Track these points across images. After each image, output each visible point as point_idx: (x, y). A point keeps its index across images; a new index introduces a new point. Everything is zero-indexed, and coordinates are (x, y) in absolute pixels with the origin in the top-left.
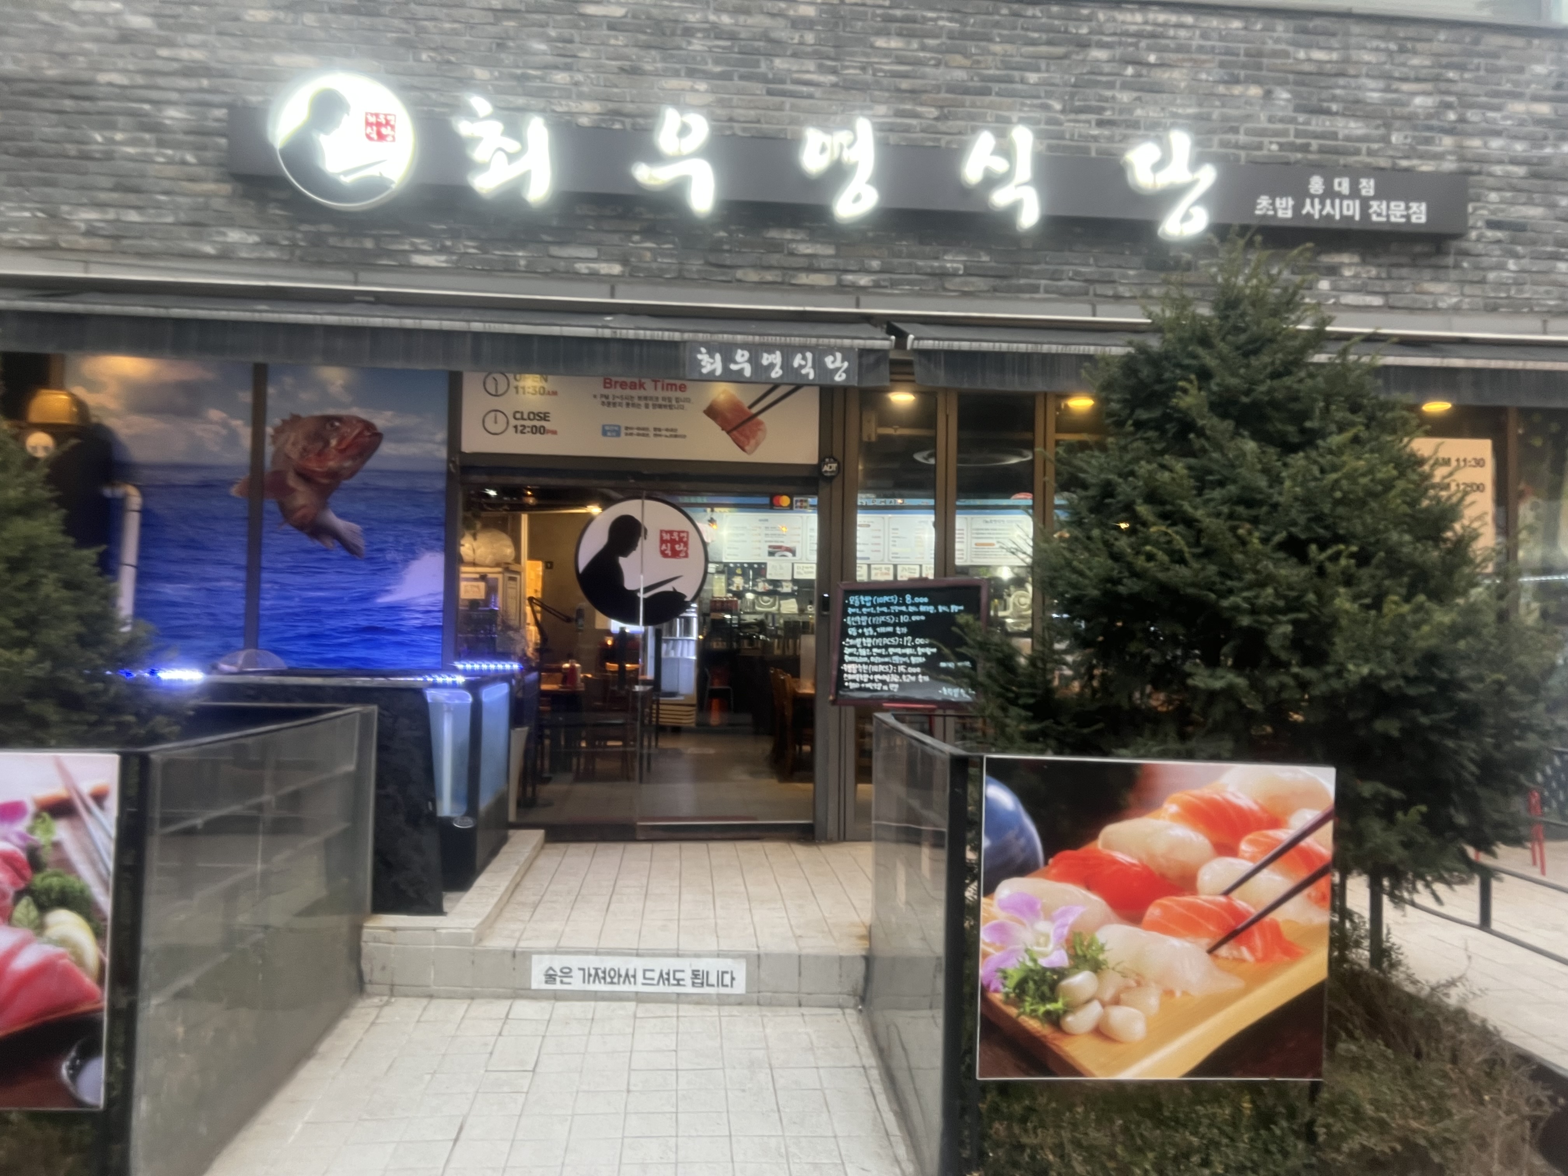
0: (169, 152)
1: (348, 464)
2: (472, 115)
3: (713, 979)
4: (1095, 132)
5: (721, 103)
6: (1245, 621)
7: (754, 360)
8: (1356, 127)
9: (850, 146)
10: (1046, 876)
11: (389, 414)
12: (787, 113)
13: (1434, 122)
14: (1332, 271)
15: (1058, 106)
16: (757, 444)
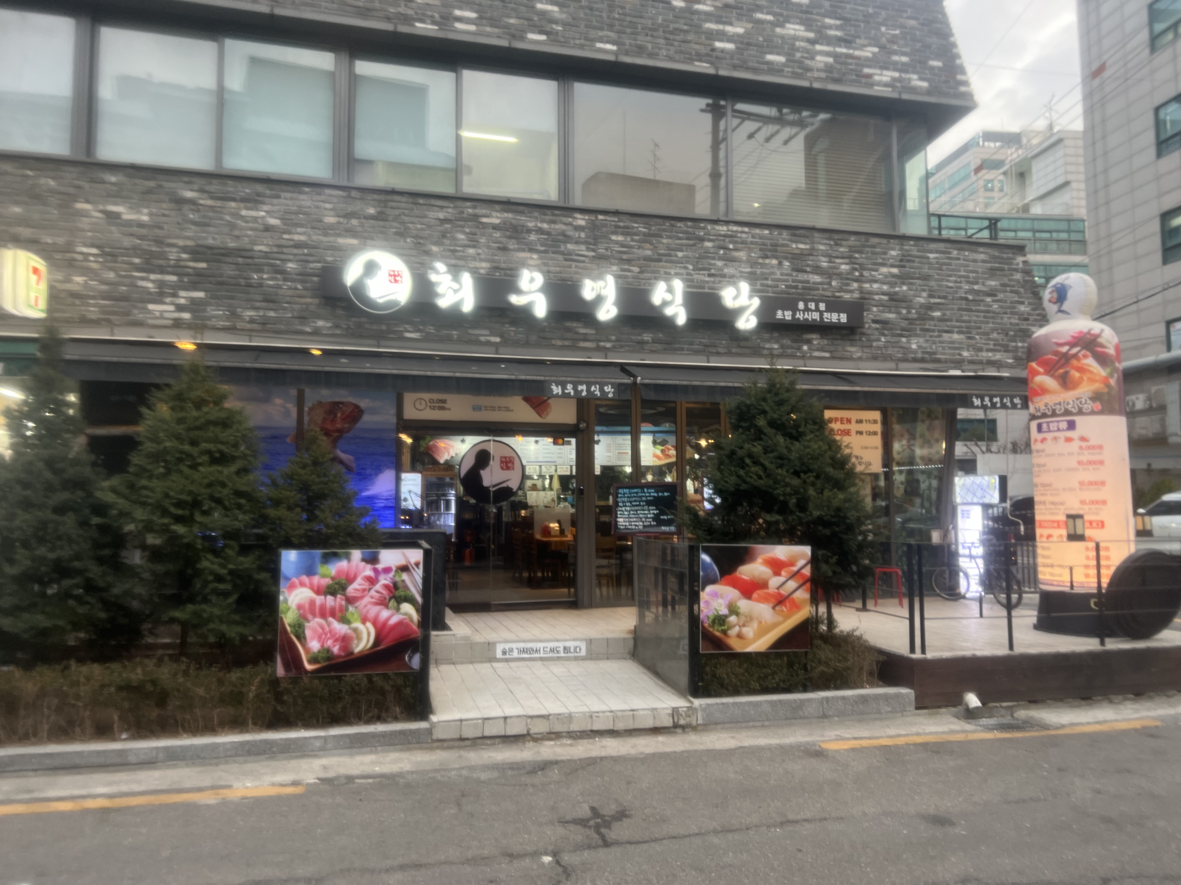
0: (289, 284)
1: (346, 426)
2: (437, 272)
3: (572, 650)
4: (707, 279)
5: (545, 264)
6: (782, 498)
7: (575, 389)
8: (817, 278)
9: (604, 288)
10: (721, 584)
11: (367, 400)
12: (573, 269)
13: (850, 276)
14: (809, 342)
15: (691, 267)
16: (547, 414)
